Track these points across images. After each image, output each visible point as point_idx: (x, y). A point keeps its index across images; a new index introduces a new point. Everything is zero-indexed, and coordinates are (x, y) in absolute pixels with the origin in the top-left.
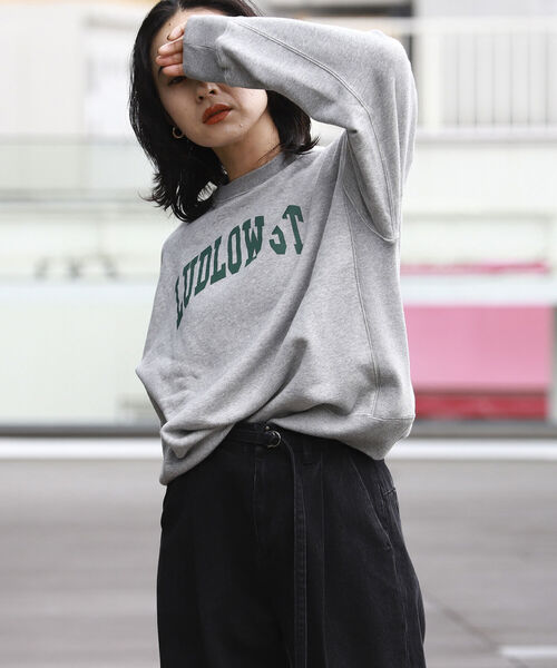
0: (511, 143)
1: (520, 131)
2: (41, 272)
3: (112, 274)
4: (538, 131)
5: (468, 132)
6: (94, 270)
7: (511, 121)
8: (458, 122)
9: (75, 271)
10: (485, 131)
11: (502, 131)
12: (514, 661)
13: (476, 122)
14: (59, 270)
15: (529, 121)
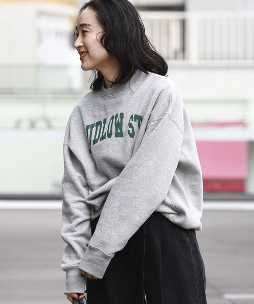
0: (229, 68)
1: (233, 63)
2: (17, 125)
3: (50, 126)
4: (241, 62)
5: (209, 63)
6: (41, 124)
7: (229, 58)
8: (205, 58)
9: (33, 125)
10: (217, 62)
11: (225, 62)
12: (230, 300)
13: (213, 58)
14: (25, 124)
15: (237, 58)
